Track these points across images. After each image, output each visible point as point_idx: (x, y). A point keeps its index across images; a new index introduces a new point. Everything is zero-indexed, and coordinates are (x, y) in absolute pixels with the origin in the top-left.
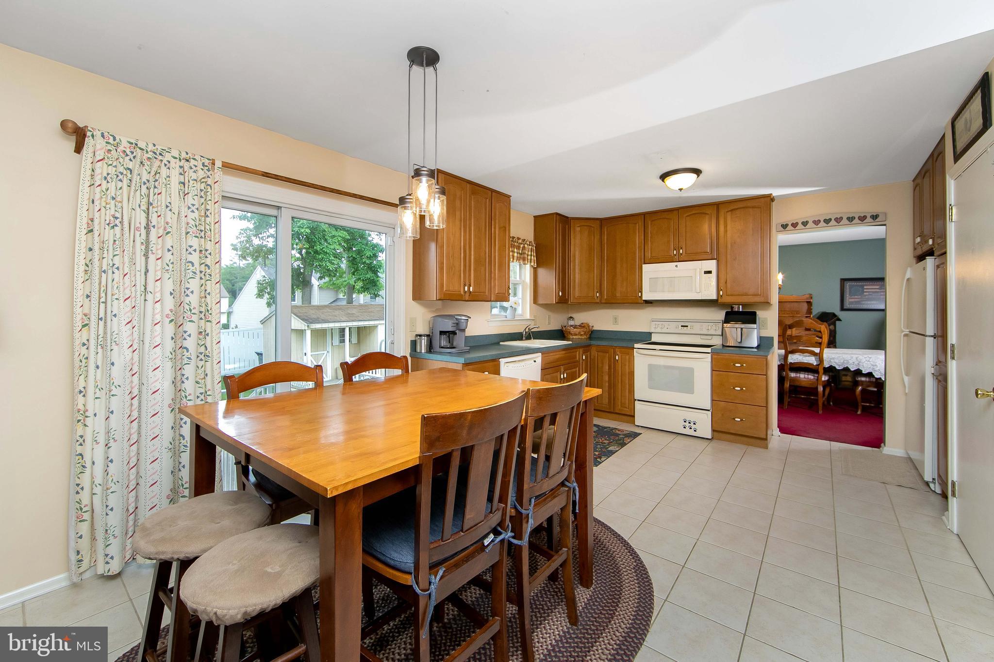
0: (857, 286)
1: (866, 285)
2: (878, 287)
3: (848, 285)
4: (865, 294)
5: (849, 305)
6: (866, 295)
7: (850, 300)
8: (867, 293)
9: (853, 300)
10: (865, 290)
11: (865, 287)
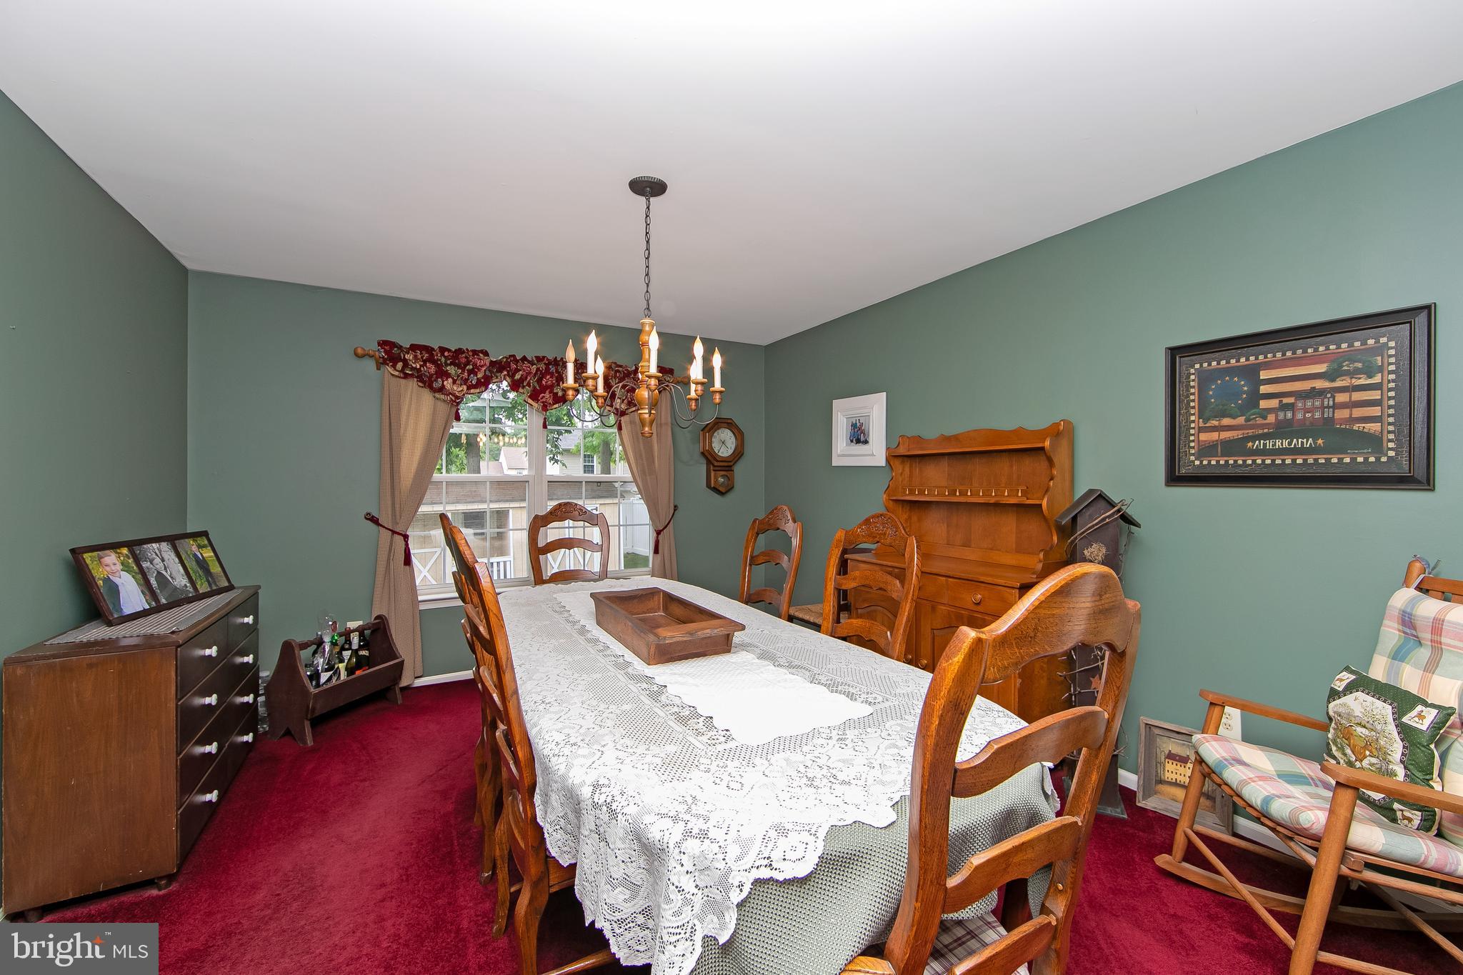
0: (1230, 371)
1: (1268, 366)
2: (1321, 368)
3: (1193, 369)
4: (1264, 404)
5: (1199, 456)
6: (1269, 411)
7: (1203, 437)
8: (1274, 403)
9: (1214, 436)
10: (1264, 389)
11: (1264, 375)
